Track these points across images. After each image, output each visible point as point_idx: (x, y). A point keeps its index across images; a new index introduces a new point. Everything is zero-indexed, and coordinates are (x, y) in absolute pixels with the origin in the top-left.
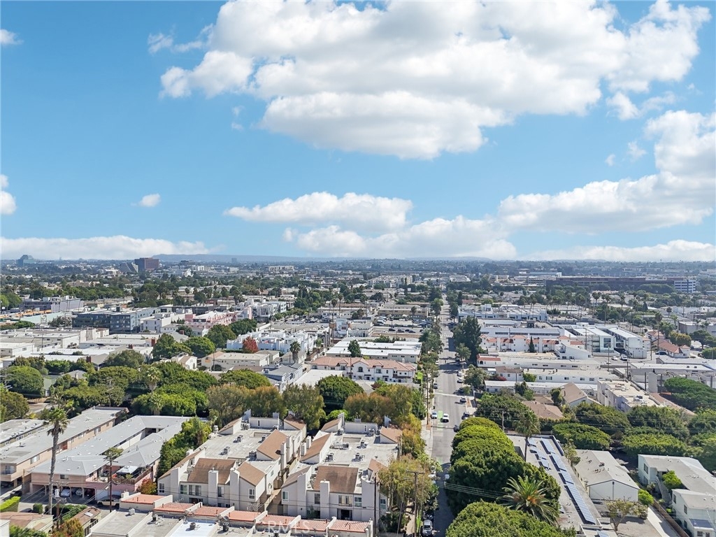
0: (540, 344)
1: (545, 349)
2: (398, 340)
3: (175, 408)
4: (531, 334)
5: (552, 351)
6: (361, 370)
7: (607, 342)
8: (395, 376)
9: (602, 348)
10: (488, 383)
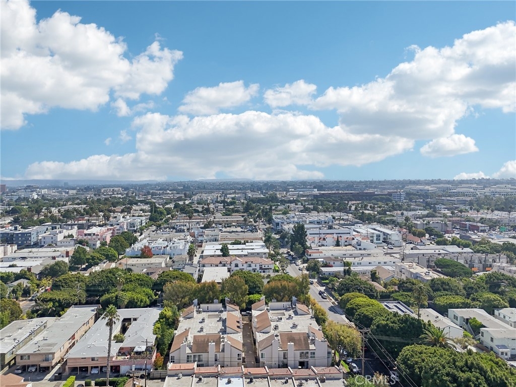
0: (342, 241)
1: (346, 243)
2: (248, 242)
3: (137, 303)
5: (350, 245)
6: (237, 266)
7: (378, 236)
8: (261, 268)
9: (375, 241)
10: (324, 269)
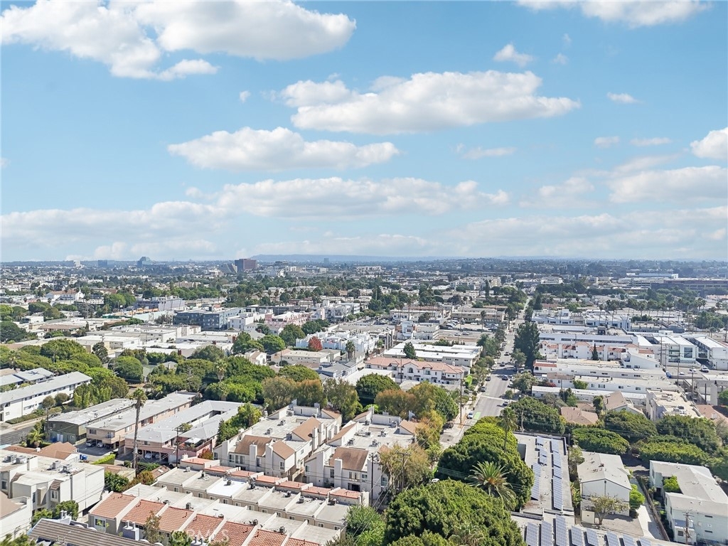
0: (605, 352)
1: (611, 357)
2: (457, 344)
3: (238, 396)
4: (595, 341)
5: (617, 359)
6: (411, 371)
7: (688, 352)
8: (443, 378)
9: (682, 358)
10: (535, 389)
